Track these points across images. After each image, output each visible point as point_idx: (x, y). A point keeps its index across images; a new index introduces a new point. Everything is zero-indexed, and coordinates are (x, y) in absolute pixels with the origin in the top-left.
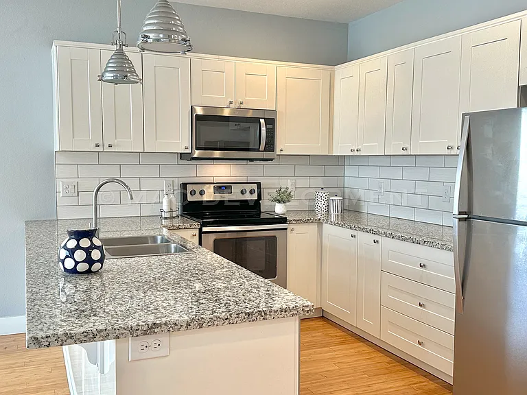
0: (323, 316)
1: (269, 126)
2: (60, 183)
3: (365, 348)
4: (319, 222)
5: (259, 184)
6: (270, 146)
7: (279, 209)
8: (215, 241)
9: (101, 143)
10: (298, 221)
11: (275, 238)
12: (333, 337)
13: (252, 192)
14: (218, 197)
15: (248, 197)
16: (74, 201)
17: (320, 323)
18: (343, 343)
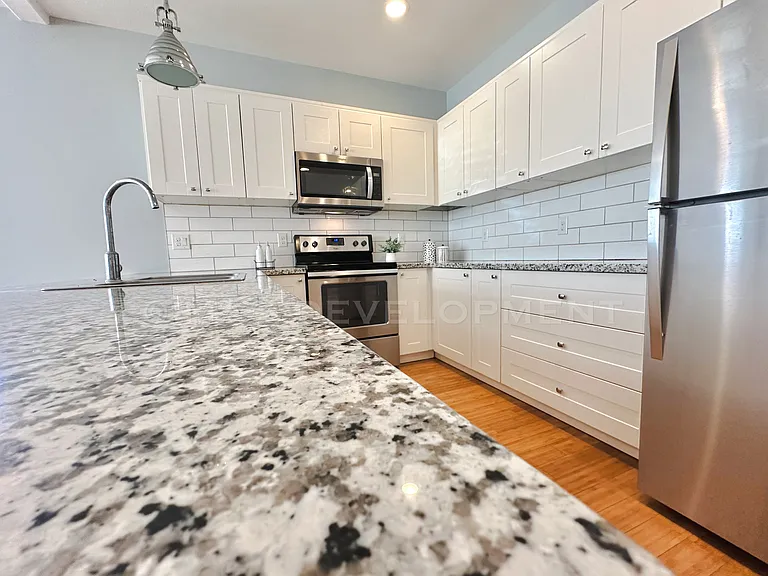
0: (435, 358)
1: (375, 175)
2: (171, 236)
3: (483, 392)
4: (429, 267)
5: (370, 237)
6: (378, 194)
7: (390, 258)
8: (324, 287)
9: (197, 187)
10: (409, 267)
11: (385, 283)
12: (445, 379)
13: (364, 244)
14: (330, 249)
15: (359, 248)
16: (187, 253)
17: (432, 364)
18: (458, 387)
